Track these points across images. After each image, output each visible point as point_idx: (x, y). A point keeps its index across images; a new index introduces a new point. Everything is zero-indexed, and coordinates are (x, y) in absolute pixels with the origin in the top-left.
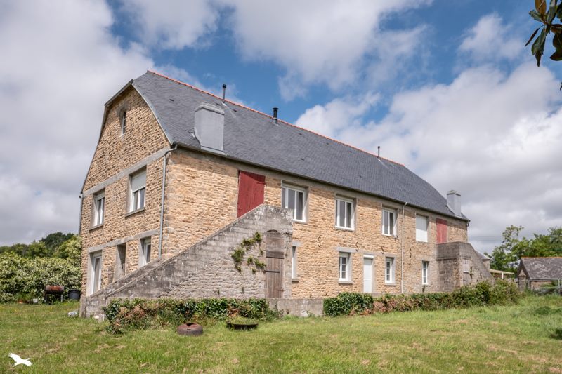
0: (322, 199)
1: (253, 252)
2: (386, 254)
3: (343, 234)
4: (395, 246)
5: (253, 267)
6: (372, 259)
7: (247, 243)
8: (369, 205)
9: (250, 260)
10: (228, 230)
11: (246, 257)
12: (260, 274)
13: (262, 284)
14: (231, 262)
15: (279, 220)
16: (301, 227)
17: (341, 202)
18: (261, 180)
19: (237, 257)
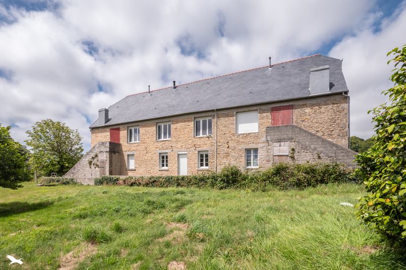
0: (148, 129)
1: (95, 161)
2: (198, 149)
3: (162, 143)
4: (209, 142)
5: (95, 166)
6: (186, 154)
7: (93, 158)
8: (181, 122)
9: (94, 164)
10: (87, 154)
11: (93, 163)
12: (97, 169)
13: (98, 172)
14: (88, 165)
15: (103, 147)
16: (136, 145)
17: (164, 125)
18: (118, 129)
19: (90, 163)
